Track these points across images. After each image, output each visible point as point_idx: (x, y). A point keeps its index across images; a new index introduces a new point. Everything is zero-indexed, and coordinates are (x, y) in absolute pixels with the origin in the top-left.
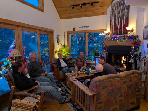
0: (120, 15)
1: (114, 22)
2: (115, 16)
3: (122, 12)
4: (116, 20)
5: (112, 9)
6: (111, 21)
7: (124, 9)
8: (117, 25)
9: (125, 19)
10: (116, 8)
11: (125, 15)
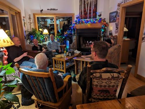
0: (89, 1)
1: (83, 7)
2: (84, 1)
4: (85, 5)
6: (81, 6)
8: (87, 10)
9: (94, 5)
11: (94, 2)
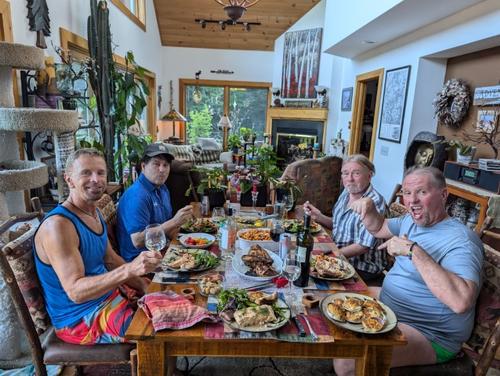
0: (303, 59)
1: (290, 70)
2: (293, 59)
3: (307, 54)
4: (295, 67)
5: (287, 43)
7: (311, 50)
8: (297, 79)
9: (311, 67)
10: (294, 43)
11: (312, 62)
